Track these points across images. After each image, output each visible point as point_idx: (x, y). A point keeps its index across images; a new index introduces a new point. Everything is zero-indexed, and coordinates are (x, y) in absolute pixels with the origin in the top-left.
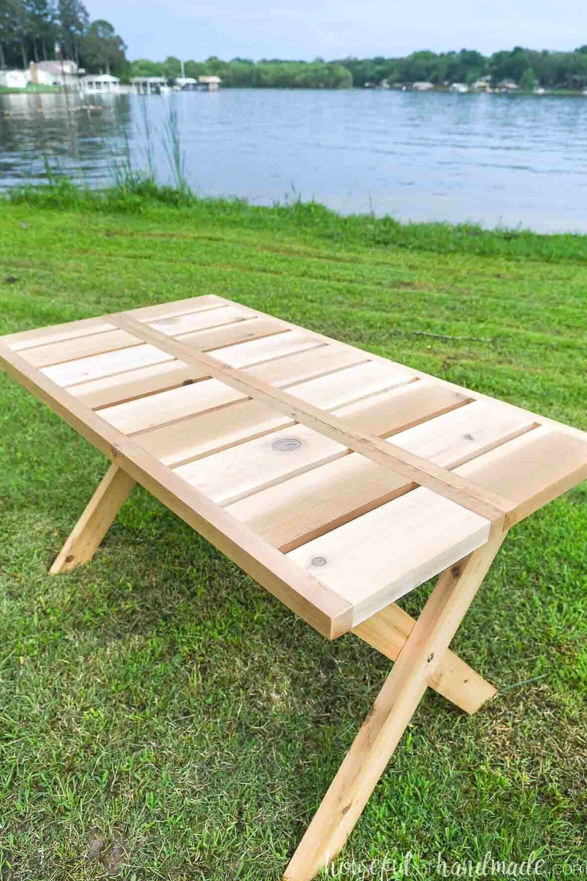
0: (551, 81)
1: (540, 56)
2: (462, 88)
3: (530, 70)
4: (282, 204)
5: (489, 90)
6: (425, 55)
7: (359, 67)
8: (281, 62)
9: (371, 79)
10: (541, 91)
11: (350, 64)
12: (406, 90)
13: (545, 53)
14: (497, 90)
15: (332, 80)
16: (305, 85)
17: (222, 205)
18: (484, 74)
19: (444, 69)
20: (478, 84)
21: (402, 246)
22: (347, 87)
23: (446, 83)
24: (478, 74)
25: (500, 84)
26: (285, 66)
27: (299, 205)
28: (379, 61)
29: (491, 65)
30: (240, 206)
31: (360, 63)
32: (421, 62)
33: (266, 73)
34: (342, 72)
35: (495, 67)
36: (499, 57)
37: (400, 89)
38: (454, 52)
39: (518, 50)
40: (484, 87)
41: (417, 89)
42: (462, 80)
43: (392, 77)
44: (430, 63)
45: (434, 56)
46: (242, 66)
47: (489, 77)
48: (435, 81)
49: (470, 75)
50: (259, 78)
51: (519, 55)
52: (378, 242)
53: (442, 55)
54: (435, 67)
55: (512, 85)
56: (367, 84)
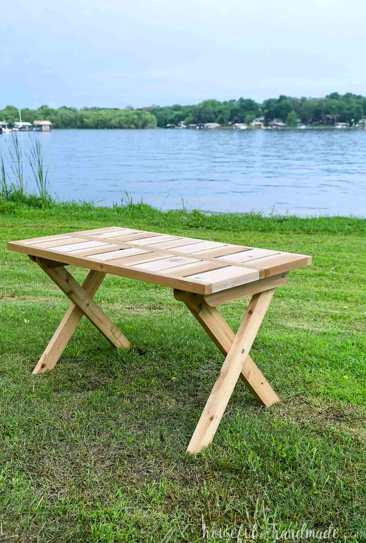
0: (310, 120)
1: (300, 102)
2: (243, 127)
3: (293, 112)
4: (119, 205)
5: (263, 127)
6: (213, 103)
7: (161, 113)
8: (99, 109)
9: (171, 121)
10: (303, 127)
11: (154, 111)
12: (200, 129)
13: (304, 100)
14: (269, 127)
15: (140, 122)
16: (120, 127)
17: (75, 207)
18: (258, 116)
19: (228, 113)
20: (254, 124)
21: (208, 228)
22: (153, 128)
23: (230, 123)
24: (254, 116)
25: (271, 123)
26: (101, 112)
27: (131, 206)
28: (177, 108)
29: (263, 109)
30: (88, 208)
31: (162, 109)
32: (211, 108)
33: (88, 118)
34: (149, 116)
35: (266, 111)
36: (268, 103)
37: (194, 128)
38: (234, 101)
39: (282, 98)
40: (260, 125)
41: (207, 129)
42: (242, 121)
43: (187, 119)
44: (217, 109)
45: (219, 104)
46: (68, 112)
47: (262, 118)
48: (221, 122)
49: (248, 117)
50: (82, 121)
51: (283, 102)
52: (192, 227)
53: (225, 103)
54: (220, 112)
55: (281, 124)
56: (168, 125)
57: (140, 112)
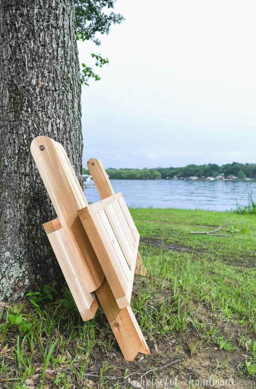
0: (251, 176)
1: (245, 165)
2: (212, 179)
3: (241, 171)
5: (224, 179)
6: (193, 166)
7: (163, 171)
8: (129, 169)
9: (169, 176)
10: (249, 179)
11: (160, 170)
12: (187, 180)
13: (247, 164)
14: (227, 179)
15: (152, 176)
16: (141, 178)
18: (220, 173)
19: (202, 172)
20: (218, 177)
22: (159, 179)
23: (203, 177)
24: (218, 173)
25: (228, 177)
26: (131, 171)
28: (171, 169)
29: (223, 169)
31: (163, 169)
32: (192, 169)
33: (124, 174)
34: (157, 173)
35: (225, 170)
36: (226, 166)
37: (183, 179)
38: (205, 165)
39: (234, 163)
40: (222, 178)
41: (191, 180)
42: (211, 176)
43: (179, 175)
44: (196, 169)
45: (197, 166)
46: (113, 171)
47: (223, 174)
48: (198, 176)
49: (215, 173)
50: (120, 176)
51: (235, 166)
53: (200, 166)
54: (198, 171)
55: (234, 177)
56: (167, 178)
57: (152, 171)
